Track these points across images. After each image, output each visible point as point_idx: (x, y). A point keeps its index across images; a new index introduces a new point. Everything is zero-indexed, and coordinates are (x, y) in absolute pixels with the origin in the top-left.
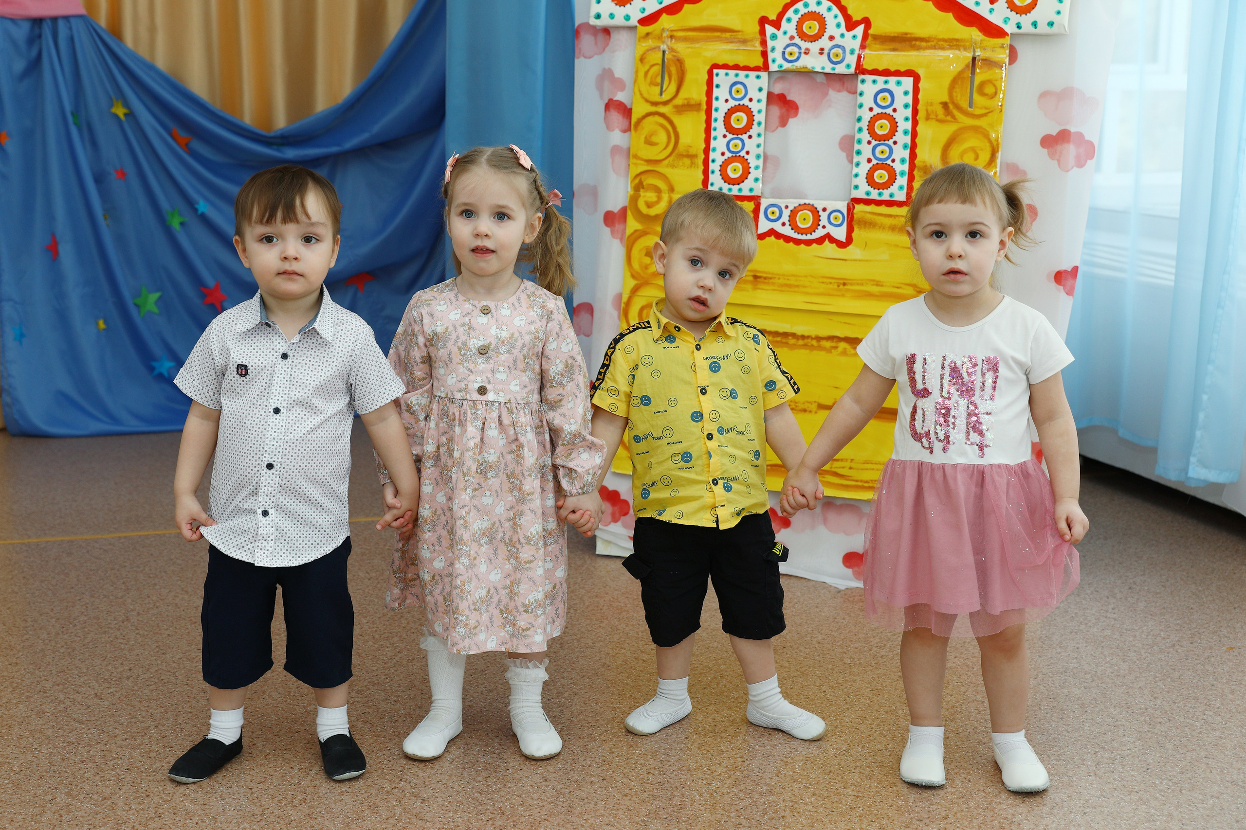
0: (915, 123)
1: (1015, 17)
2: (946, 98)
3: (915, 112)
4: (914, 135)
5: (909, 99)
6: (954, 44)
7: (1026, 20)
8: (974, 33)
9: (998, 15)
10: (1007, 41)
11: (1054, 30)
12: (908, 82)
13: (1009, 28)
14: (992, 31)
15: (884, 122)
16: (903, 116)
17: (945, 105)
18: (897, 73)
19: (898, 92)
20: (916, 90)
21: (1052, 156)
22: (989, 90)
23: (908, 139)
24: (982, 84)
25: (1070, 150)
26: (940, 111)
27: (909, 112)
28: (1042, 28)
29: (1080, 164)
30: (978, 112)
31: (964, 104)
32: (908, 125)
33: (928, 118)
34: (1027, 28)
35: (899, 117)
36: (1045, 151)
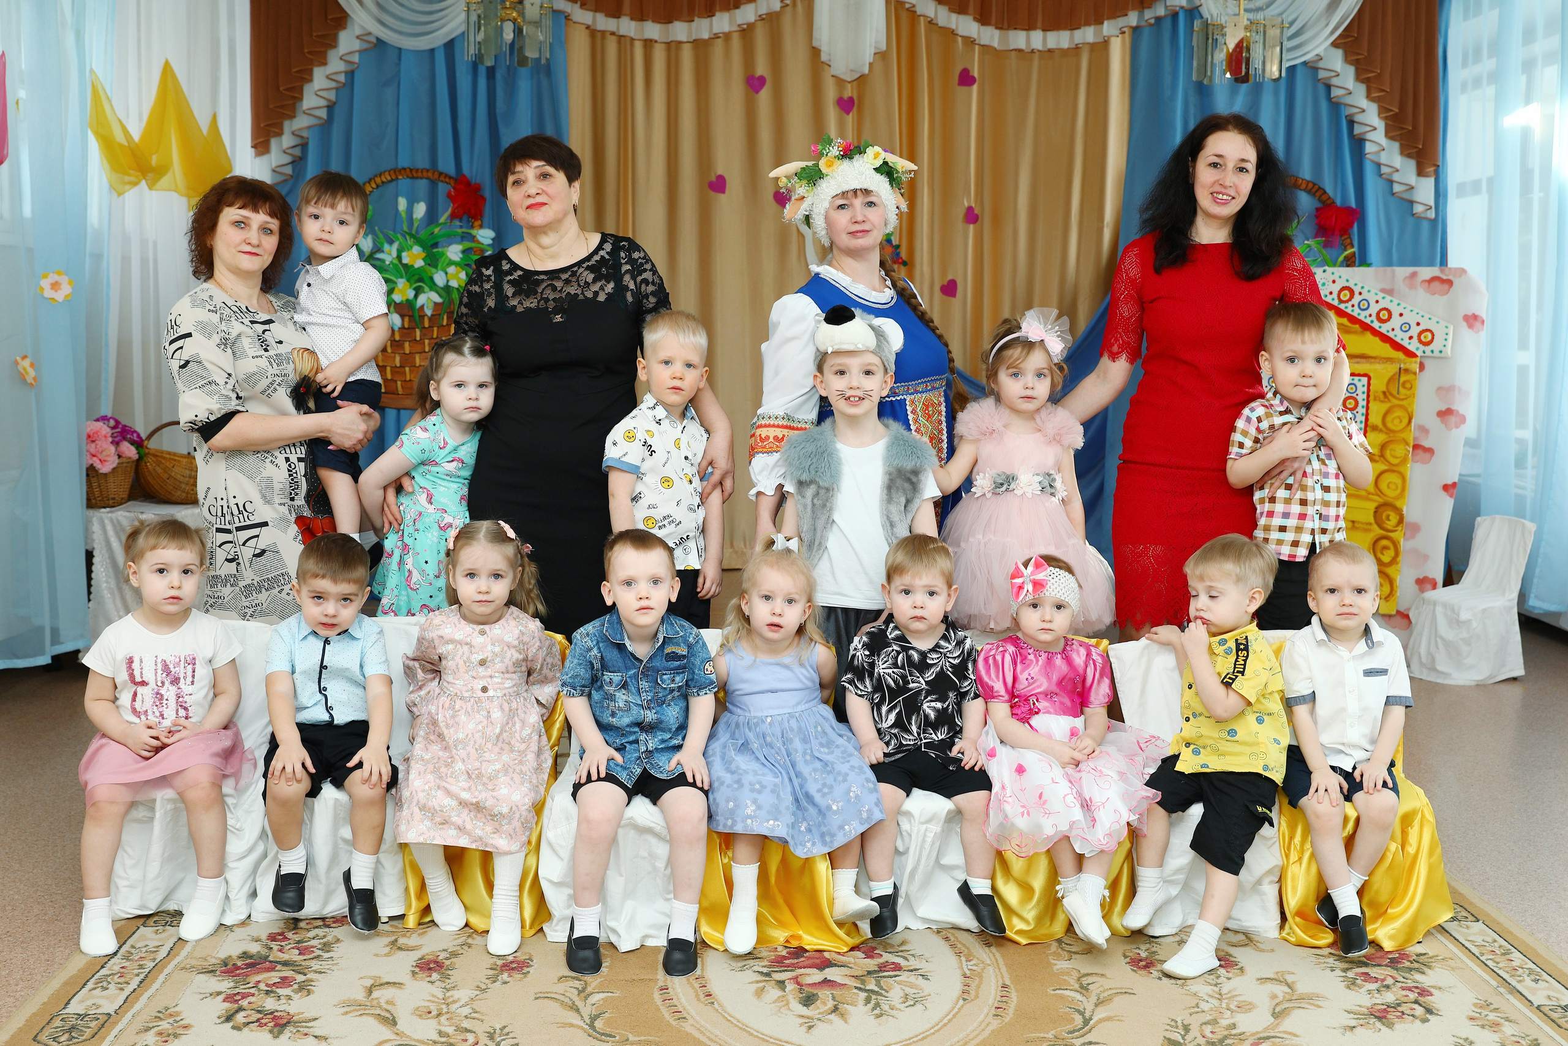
0: (1368, 402)
1: (1422, 347)
2: (1384, 389)
3: (1368, 396)
4: (1368, 408)
5: (1365, 389)
6: (1389, 360)
7: (1428, 349)
8: (1400, 355)
9: (1413, 346)
10: (1418, 360)
11: (1442, 355)
12: (1365, 380)
13: (1419, 353)
14: (1411, 354)
15: (1351, 401)
16: (1361, 398)
17: (1384, 393)
18: (1359, 375)
19: (1359, 385)
20: (1369, 384)
21: (1442, 421)
22: (1408, 385)
23: (1364, 411)
24: (1404, 383)
25: (1453, 419)
26: (1382, 396)
27: (1365, 396)
28: (1436, 354)
29: (1457, 427)
30: (1402, 397)
31: (1395, 393)
32: (1365, 403)
33: (1375, 399)
34: (1428, 353)
35: (1359, 398)
36: (1439, 419)
